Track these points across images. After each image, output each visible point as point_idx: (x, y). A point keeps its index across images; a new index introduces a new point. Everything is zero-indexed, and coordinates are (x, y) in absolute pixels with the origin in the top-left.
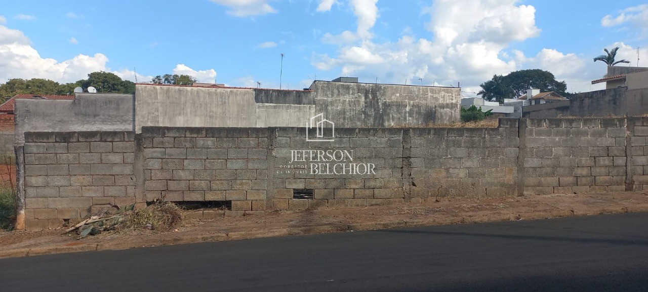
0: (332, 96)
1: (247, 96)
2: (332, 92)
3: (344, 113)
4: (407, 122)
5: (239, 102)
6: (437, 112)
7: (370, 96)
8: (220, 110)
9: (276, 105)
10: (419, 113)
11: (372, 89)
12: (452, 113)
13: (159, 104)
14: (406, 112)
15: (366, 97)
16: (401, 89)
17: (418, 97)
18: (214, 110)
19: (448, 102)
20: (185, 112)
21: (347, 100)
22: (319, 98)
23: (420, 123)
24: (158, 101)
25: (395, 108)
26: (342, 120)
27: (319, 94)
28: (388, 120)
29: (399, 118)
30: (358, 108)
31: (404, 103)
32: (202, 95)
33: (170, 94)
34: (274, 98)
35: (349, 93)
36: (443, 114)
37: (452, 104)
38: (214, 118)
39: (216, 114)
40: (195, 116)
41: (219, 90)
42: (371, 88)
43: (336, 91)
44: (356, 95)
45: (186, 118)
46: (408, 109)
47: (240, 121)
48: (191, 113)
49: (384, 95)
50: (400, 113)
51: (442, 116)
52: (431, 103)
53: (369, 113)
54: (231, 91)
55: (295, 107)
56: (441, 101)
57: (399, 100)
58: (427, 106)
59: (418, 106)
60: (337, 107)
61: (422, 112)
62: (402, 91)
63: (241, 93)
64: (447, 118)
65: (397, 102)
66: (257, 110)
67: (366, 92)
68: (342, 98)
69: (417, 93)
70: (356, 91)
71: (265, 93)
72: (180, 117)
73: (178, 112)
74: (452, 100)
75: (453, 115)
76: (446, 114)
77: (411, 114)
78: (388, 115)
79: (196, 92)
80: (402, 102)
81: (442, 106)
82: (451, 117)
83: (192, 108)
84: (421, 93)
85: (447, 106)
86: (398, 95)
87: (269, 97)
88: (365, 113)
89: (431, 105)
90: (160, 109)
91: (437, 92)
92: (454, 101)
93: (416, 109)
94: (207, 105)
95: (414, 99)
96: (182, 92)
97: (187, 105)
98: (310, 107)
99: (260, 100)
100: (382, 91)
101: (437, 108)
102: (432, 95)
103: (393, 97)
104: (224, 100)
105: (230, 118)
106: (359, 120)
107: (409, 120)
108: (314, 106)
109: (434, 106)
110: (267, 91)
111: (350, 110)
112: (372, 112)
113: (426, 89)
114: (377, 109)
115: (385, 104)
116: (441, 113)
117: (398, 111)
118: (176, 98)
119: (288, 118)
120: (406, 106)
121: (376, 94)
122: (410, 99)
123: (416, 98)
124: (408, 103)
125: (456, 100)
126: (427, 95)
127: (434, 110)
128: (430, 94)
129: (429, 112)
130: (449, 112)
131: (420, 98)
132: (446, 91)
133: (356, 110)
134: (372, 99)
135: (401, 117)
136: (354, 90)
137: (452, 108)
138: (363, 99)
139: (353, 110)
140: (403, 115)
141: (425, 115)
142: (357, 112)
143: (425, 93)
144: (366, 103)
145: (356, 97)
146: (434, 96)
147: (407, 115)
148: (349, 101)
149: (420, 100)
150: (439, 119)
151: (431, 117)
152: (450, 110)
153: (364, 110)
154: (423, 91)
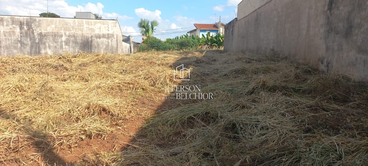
4: (64, 50)
6: (93, 41)
7: (25, 27)
10: (75, 42)
11: (27, 21)
12: (108, 42)
14: (62, 42)
15: (21, 28)
17: (73, 28)
19: (104, 33)
21: (2, 31)
23: (77, 50)
25: (51, 38)
28: (45, 48)
29: (56, 47)
30: (13, 38)
31: (59, 34)
35: (3, 25)
36: (100, 43)
37: (108, 34)
42: (25, 20)
44: (11, 26)
46: (64, 39)
49: (39, 26)
50: (56, 42)
51: (98, 45)
52: (86, 33)
53: (25, 42)
56: (97, 32)
57: (54, 31)
58: (83, 36)
59: (74, 36)
61: (78, 41)
62: (57, 23)
64: (104, 47)
65: (53, 32)
67: (21, 24)
69: (72, 25)
70: (10, 23)
74: (108, 30)
75: (110, 44)
76: (102, 43)
77: (67, 43)
78: (45, 44)
80: (58, 33)
81: (99, 37)
82: (107, 46)
84: (76, 25)
85: (104, 36)
86: (53, 26)
88: (21, 42)
89: (87, 35)
91: (93, 23)
92: (110, 32)
93: (72, 39)
95: (69, 30)
100: (37, 23)
102: (88, 26)
103: (48, 28)
106: (15, 48)
107: (65, 48)
109: (90, 36)
111: (6, 39)
112: (28, 42)
113: (81, 21)
114: (33, 39)
115: (40, 34)
116: (97, 42)
117: (54, 40)
120: (62, 36)
121: (31, 25)
122: (65, 29)
123: (71, 29)
124: (63, 33)
125: (113, 31)
126: (83, 26)
127: (90, 39)
128: (85, 26)
129: (85, 41)
130: (106, 41)
131: (76, 29)
132: (102, 23)
133: (11, 40)
134: (27, 30)
135: (58, 45)
136: (9, 22)
137: (108, 38)
138: (18, 30)
139: (9, 39)
140: (59, 44)
141: (81, 44)
142: (13, 41)
143: (80, 25)
144: (21, 33)
145: (11, 29)
146: (90, 28)
147: (63, 44)
148: (4, 31)
149: (76, 31)
150: (95, 47)
151: (87, 46)
152: (107, 40)
153: (19, 39)
154: (78, 23)
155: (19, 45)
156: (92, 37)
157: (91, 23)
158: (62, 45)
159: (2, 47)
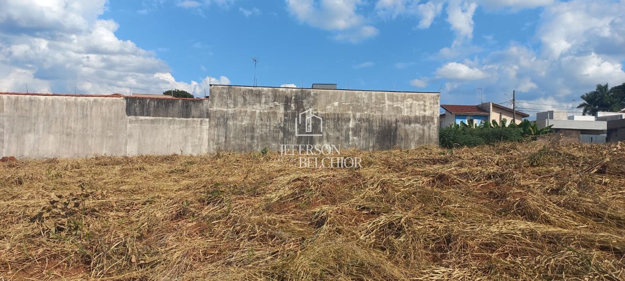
0: (235, 105)
1: (115, 107)
2: (235, 100)
3: (253, 130)
4: (351, 143)
5: (104, 114)
6: (399, 129)
7: (293, 105)
8: (79, 126)
9: (154, 118)
10: (370, 130)
11: (296, 96)
12: (424, 130)
13: (5, 118)
14: (348, 130)
15: (287, 107)
16: (341, 96)
17: (367, 106)
18: (73, 125)
19: (417, 114)
20: (36, 128)
21: (258, 111)
22: (215, 108)
23: (371, 144)
24: (4, 114)
25: (332, 124)
26: (248, 140)
27: (215, 104)
28: (321, 141)
29: (338, 138)
30: (274, 123)
31: (345, 116)
32: (57, 105)
33: (19, 104)
34: (152, 109)
35: (260, 102)
36: (409, 132)
37: (424, 117)
38: (72, 136)
39: (74, 130)
40: (49, 133)
41: (80, 99)
42: (294, 94)
43: (240, 100)
44: (271, 105)
45: (37, 137)
46: (351, 124)
47: (105, 141)
48: (43, 130)
49: (314, 104)
50: (338, 131)
51: (407, 135)
52: (389, 114)
53: (291, 130)
54: (95, 101)
55: (181, 122)
56: (406, 113)
57: (337, 112)
58: (382, 120)
59: (368, 120)
60: (242, 121)
61: (375, 128)
62: (343, 98)
63: (107, 102)
64: (417, 138)
65: (335, 114)
66: (129, 125)
67: (287, 101)
68: (249, 109)
69: (366, 101)
70: (271, 99)
71: (140, 103)
72: (29, 135)
73: (28, 128)
74: (425, 111)
75: (427, 134)
76: (414, 131)
79: (51, 103)
80: (342, 114)
81: (408, 121)
82: (422, 137)
83: (45, 123)
84: (373, 101)
85: (417, 120)
86: (336, 104)
87: (145, 108)
88: (284, 130)
89: (389, 118)
90: (6, 124)
91: (399, 99)
92: (428, 113)
93: (365, 125)
94: (63, 119)
95: (361, 110)
96: (33, 102)
97: (39, 120)
98: (201, 121)
99: (132, 112)
100: (311, 99)
101: (398, 123)
102: (391, 103)
103: (328, 107)
104: (85, 113)
105: (92, 136)
106: (275, 139)
107: (353, 140)
108: (207, 120)
109: (394, 120)
110: (142, 100)
111: (262, 125)
112: (295, 129)
113: (382, 95)
116: (405, 130)
117: (335, 127)
118: (26, 110)
119: (170, 136)
120: (350, 120)
121: (302, 102)
122: (355, 109)
123: (365, 108)
124: (352, 115)
125: (432, 112)
126: (383, 103)
127: (394, 125)
128: (387, 102)
129: (385, 129)
130: (420, 129)
131: (372, 108)
132: (414, 98)
133: (270, 126)
134: (296, 110)
135: (342, 135)
136: (269, 97)
137: (424, 123)
138: (281, 110)
139: (266, 125)
140: (344, 132)
141: (379, 133)
142: (272, 128)
143: (380, 101)
144: (286, 115)
145: (271, 108)
146: (395, 106)
147: (351, 133)
148: (261, 113)
149: (371, 112)
150: (402, 139)
151: (389, 137)
152: (421, 127)
153: (282, 125)
154: (377, 98)
155: (281, 134)
156: (397, 121)
157: (397, 97)
158: (349, 135)
159: (256, 138)
